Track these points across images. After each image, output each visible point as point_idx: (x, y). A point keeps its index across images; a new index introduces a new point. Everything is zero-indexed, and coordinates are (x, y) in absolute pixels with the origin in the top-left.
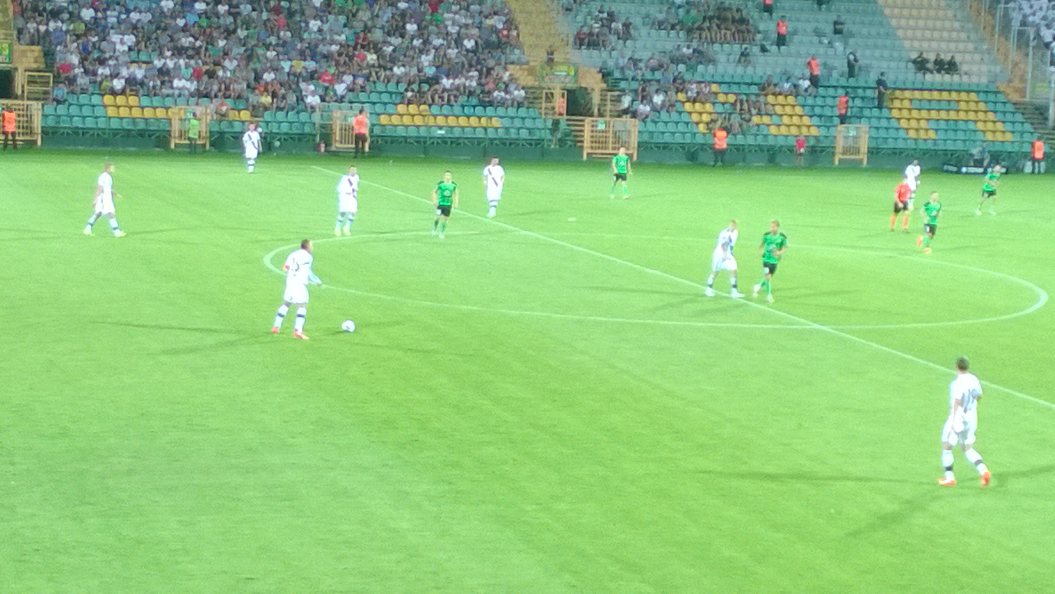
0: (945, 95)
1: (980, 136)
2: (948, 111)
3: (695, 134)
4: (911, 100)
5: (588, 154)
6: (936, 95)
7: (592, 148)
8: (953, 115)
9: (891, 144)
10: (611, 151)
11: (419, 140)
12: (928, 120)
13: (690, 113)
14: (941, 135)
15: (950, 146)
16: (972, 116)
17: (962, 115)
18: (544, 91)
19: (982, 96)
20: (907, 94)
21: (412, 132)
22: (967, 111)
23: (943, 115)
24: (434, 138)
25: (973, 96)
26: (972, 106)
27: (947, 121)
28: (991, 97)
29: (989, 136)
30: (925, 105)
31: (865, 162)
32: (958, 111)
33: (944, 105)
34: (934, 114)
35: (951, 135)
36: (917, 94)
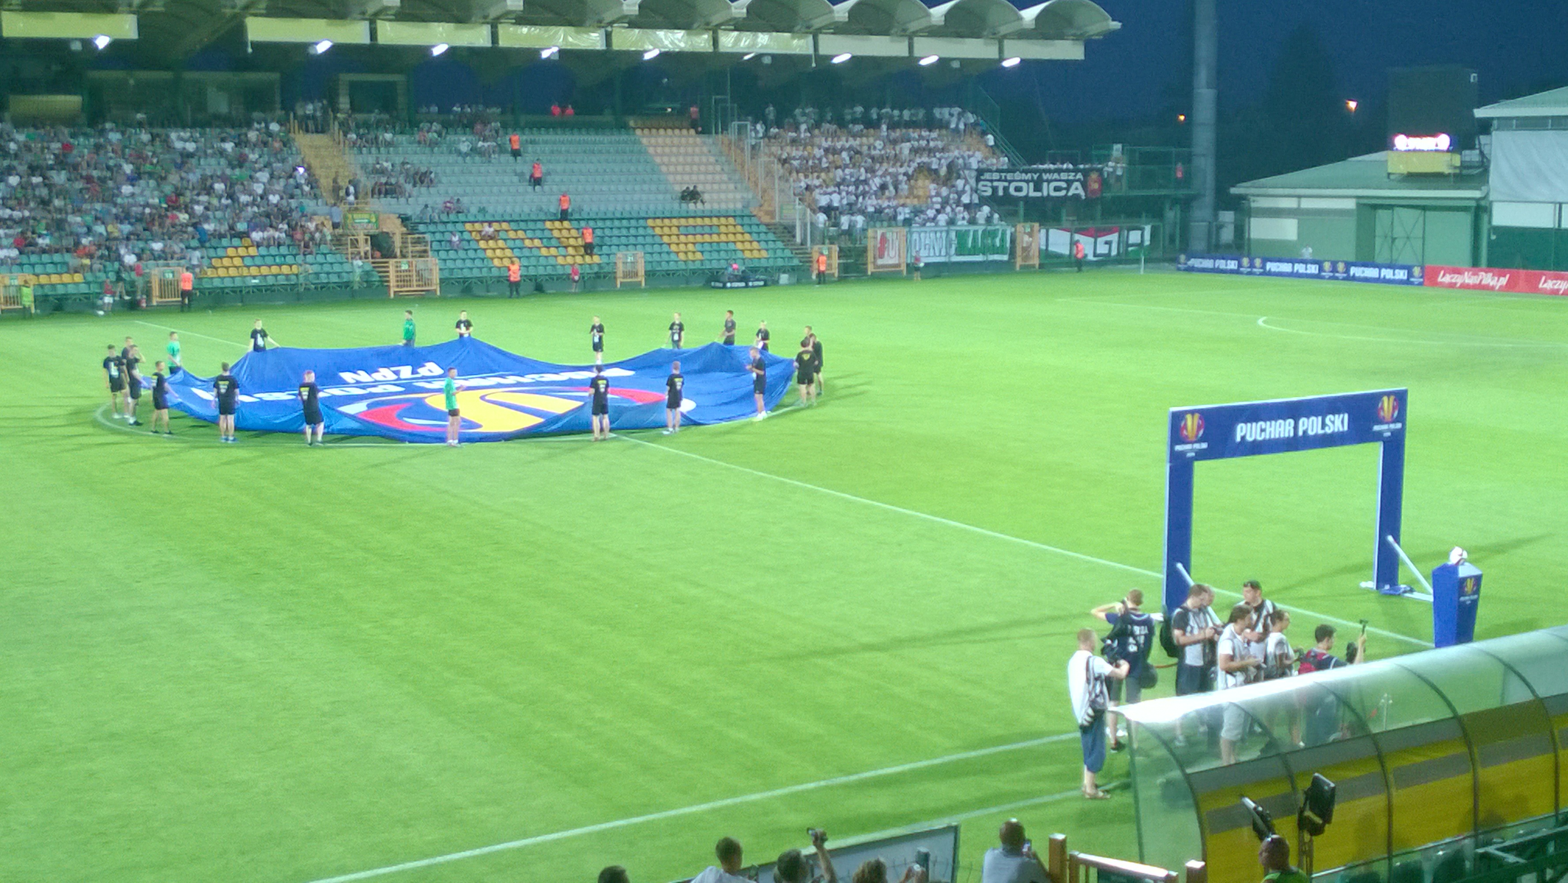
0: (707, 221)
1: (740, 255)
2: (711, 234)
3: (490, 268)
4: (678, 227)
5: (395, 292)
6: (699, 221)
7: (398, 286)
8: (715, 238)
9: (664, 266)
10: (415, 288)
11: (234, 290)
12: (694, 244)
13: (485, 250)
14: (707, 256)
15: (715, 265)
16: (731, 238)
17: (723, 238)
18: (349, 238)
19: (739, 220)
20: (675, 222)
21: (228, 283)
22: (727, 234)
23: (707, 238)
24: (249, 287)
25: (731, 220)
26: (731, 229)
27: (711, 243)
28: (746, 220)
29: (748, 254)
30: (691, 230)
31: (643, 284)
32: (719, 234)
33: (707, 230)
34: (699, 238)
35: (715, 255)
36: (683, 222)
